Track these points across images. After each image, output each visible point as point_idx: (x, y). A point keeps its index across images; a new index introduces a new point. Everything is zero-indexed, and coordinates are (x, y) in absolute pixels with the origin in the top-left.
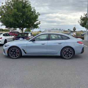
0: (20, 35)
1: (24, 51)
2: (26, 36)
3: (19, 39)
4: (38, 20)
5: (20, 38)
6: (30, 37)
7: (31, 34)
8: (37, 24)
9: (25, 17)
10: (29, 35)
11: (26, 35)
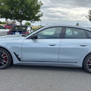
0: (16, 28)
1: (17, 56)
2: (24, 30)
3: (15, 34)
4: (40, 11)
5: (16, 32)
6: (29, 32)
7: (31, 28)
8: (39, 16)
9: (24, 6)
10: (29, 29)
11: (24, 28)
